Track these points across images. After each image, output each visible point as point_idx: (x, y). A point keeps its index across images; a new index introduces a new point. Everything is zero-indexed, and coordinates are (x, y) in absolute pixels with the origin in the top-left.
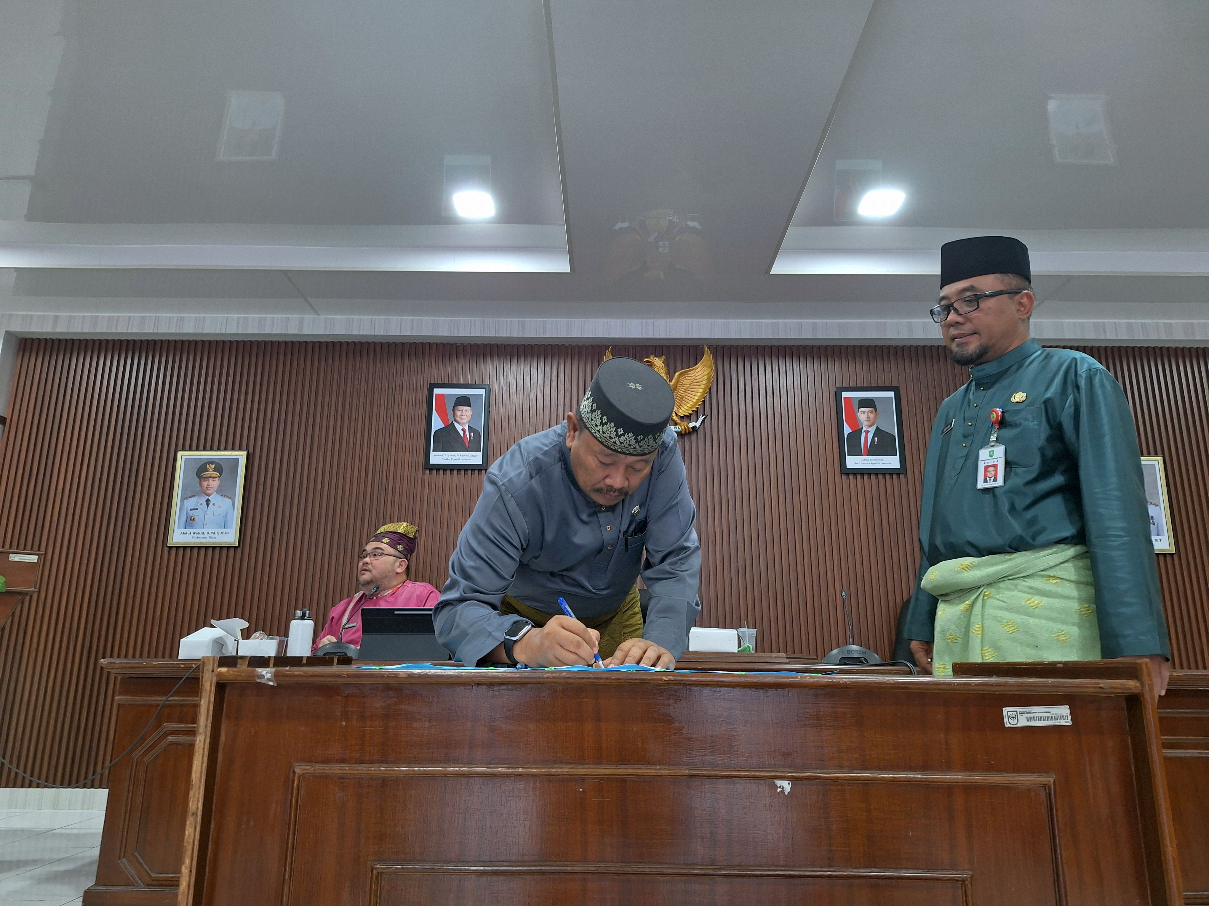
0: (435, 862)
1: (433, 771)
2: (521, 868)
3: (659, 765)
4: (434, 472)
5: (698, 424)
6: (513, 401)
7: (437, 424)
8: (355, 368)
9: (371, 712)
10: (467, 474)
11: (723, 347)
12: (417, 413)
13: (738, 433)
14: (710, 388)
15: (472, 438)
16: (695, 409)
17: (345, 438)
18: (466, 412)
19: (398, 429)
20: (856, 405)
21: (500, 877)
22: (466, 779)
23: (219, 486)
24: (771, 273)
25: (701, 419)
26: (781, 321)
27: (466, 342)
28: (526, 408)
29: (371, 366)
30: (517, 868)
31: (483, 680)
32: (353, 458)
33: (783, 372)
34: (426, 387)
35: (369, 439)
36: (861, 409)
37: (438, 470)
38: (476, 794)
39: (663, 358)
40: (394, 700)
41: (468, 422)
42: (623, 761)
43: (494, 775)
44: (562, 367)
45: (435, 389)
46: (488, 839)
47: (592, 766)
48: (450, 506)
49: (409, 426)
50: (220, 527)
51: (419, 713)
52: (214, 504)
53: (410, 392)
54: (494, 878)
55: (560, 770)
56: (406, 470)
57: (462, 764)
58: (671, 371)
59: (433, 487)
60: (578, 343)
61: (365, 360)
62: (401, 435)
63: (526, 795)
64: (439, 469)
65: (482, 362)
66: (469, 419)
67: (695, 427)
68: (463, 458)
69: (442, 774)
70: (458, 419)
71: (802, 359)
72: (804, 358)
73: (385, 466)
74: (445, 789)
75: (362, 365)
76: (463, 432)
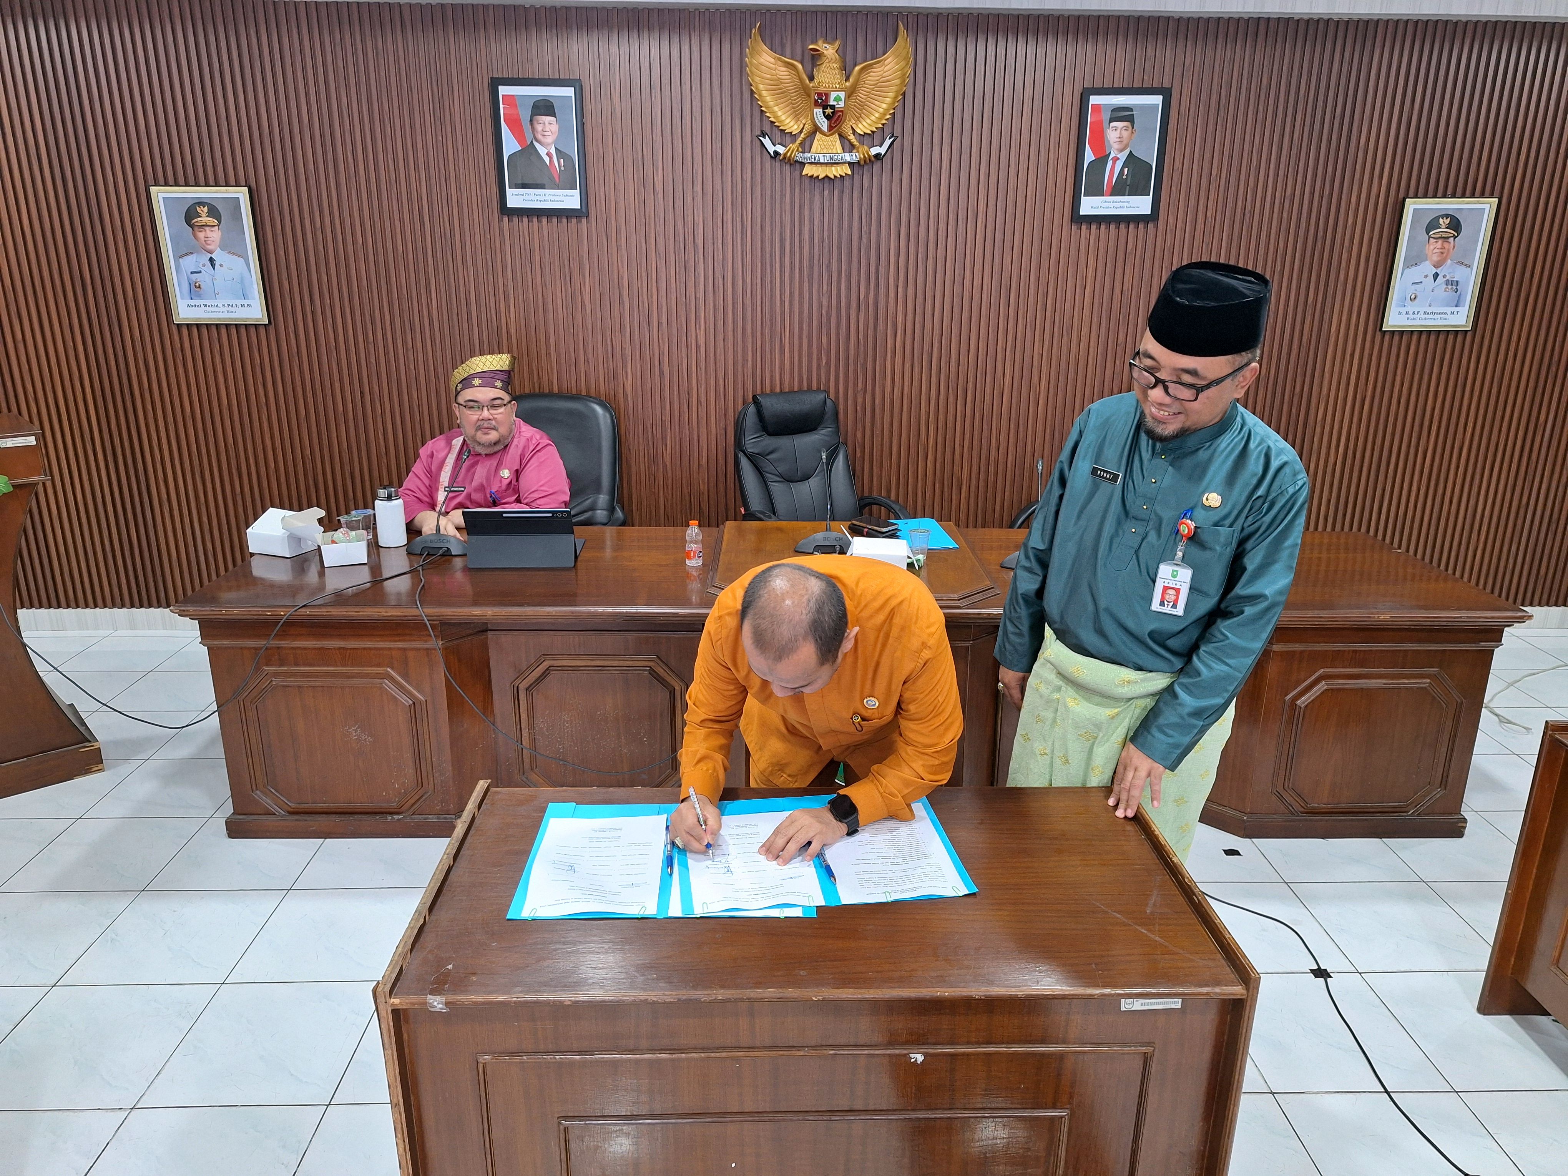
4: (515, 219)
6: (618, 106)
8: (376, 48)
10: (562, 222)
11: (927, 15)
12: (479, 128)
15: (562, 168)
18: (549, 126)
19: (455, 150)
20: (1106, 116)
23: (222, 239)
27: (538, 4)
28: (637, 118)
29: (401, 45)
32: (400, 198)
34: (487, 81)
35: (416, 163)
36: (1113, 124)
37: (520, 216)
39: (837, 42)
41: (555, 142)
44: (686, 46)
45: (500, 87)
48: (543, 270)
49: (470, 148)
50: (238, 298)
52: (221, 266)
53: (465, 88)
56: (477, 217)
59: (517, 236)
60: (708, 10)
61: (390, 34)
62: (460, 163)
66: (555, 136)
68: (553, 198)
70: (539, 137)
73: (445, 209)
75: (386, 43)
76: (548, 159)
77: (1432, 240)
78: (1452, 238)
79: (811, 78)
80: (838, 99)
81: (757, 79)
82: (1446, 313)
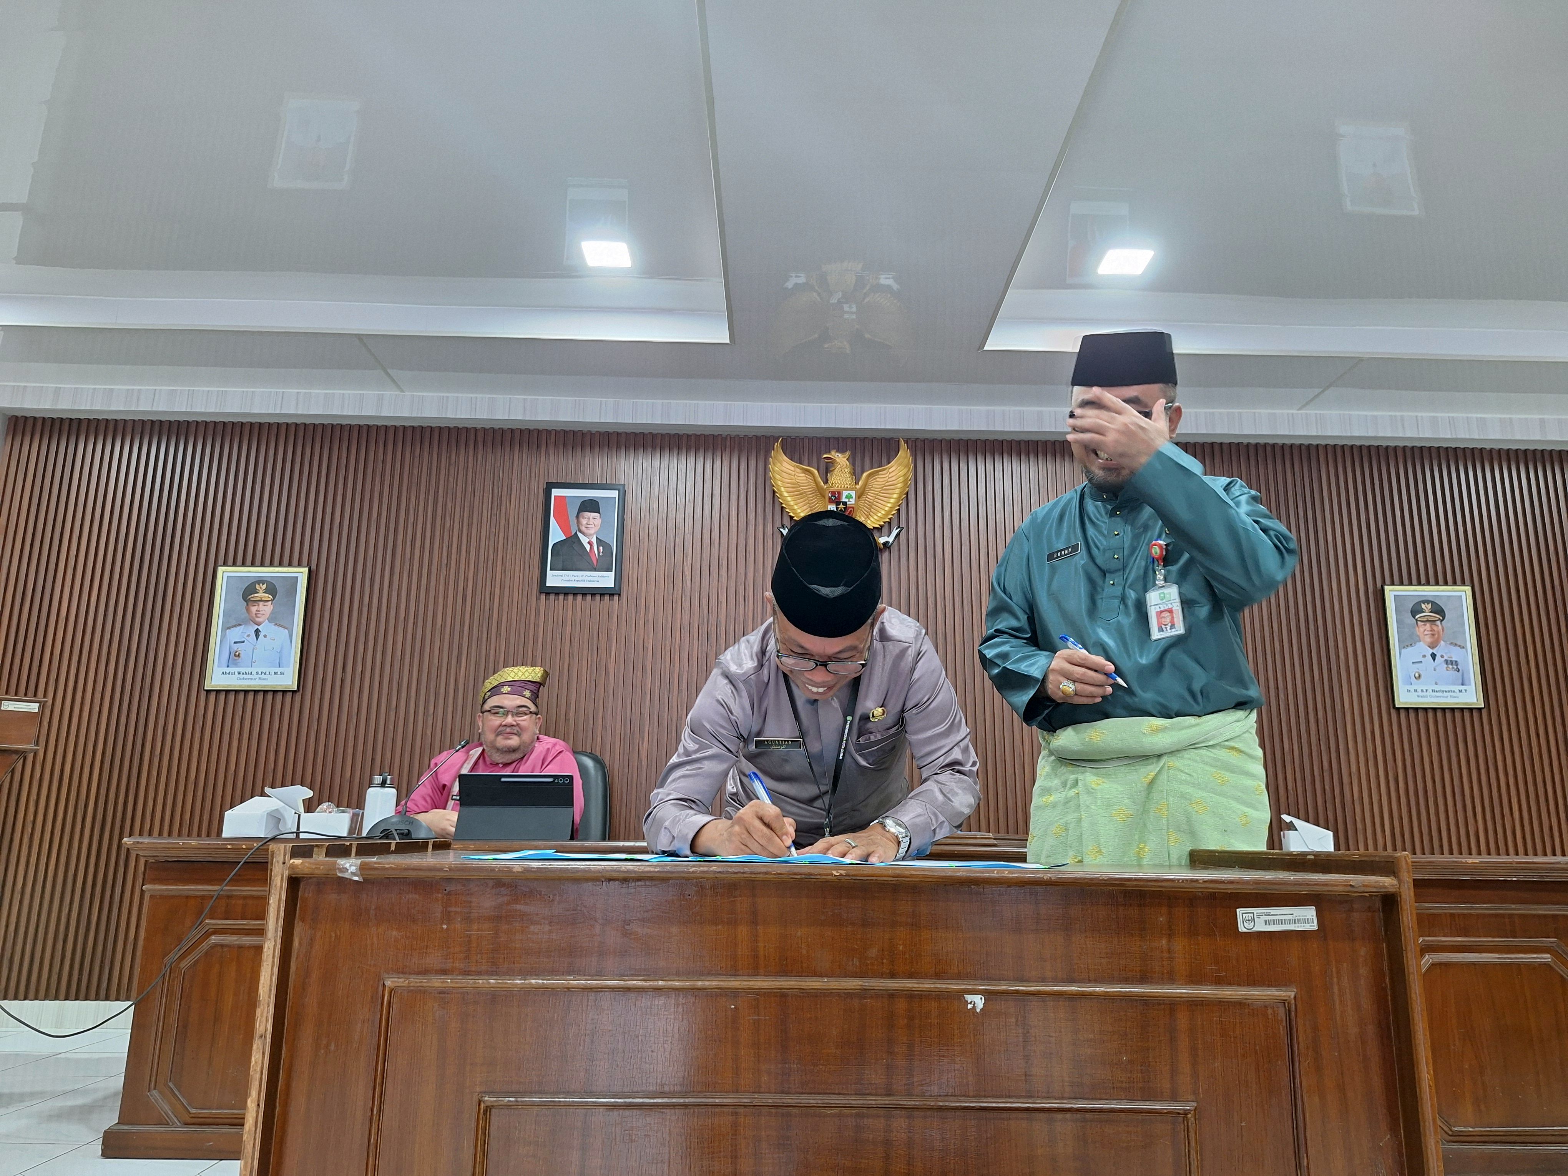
0: (556, 1093)
1: (553, 983)
2: (659, 1100)
3: (827, 976)
4: (552, 597)
5: (891, 539)
6: (655, 507)
7: (556, 535)
8: (449, 463)
9: (479, 913)
10: (595, 600)
11: (924, 441)
12: (530, 521)
13: (941, 550)
14: (907, 494)
15: (601, 554)
16: (888, 520)
17: (436, 552)
18: (593, 520)
19: (506, 539)
21: (635, 1111)
22: (593, 994)
23: (272, 612)
24: (986, 348)
25: (895, 532)
26: (998, 409)
27: (594, 430)
28: (672, 515)
29: (471, 458)
30: (655, 1101)
31: (615, 875)
32: (447, 578)
33: (999, 473)
34: (542, 486)
35: (468, 552)
37: (557, 594)
38: (605, 1012)
39: (848, 453)
40: (506, 898)
41: (597, 533)
42: (784, 972)
43: (629, 989)
44: (718, 463)
45: (553, 490)
46: (620, 1065)
47: (745, 978)
48: (573, 641)
49: (520, 538)
50: (273, 666)
51: (537, 914)
52: (264, 636)
53: (522, 492)
54: (627, 1113)
55: (707, 983)
56: (516, 594)
57: (589, 975)
58: (858, 469)
59: (551, 614)
60: (738, 433)
61: (462, 451)
62: (509, 548)
63: (666, 1013)
64: (559, 594)
65: (614, 456)
66: (597, 528)
67: (887, 542)
68: (589, 579)
69: (564, 988)
70: (583, 529)
71: (1023, 457)
72: (1026, 455)
73: (488, 586)
74: (569, 1007)
75: (459, 457)
76: (589, 546)
77: (1419, 623)
78: (1438, 622)
79: (826, 482)
80: (848, 497)
81: (779, 483)
82: (1454, 691)
